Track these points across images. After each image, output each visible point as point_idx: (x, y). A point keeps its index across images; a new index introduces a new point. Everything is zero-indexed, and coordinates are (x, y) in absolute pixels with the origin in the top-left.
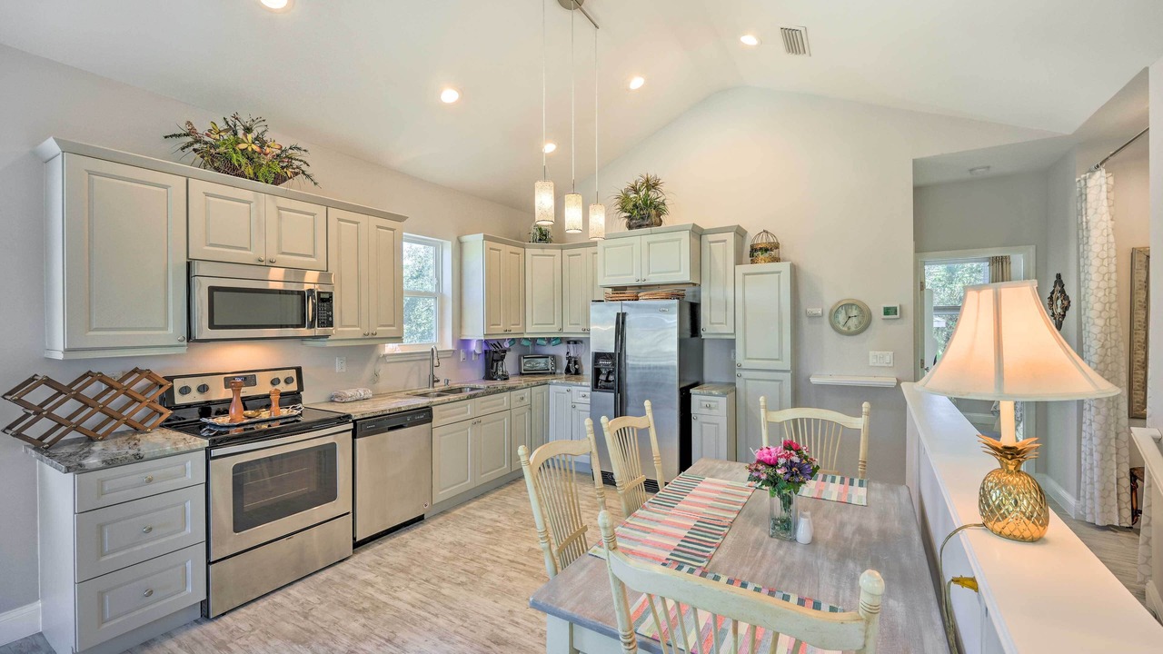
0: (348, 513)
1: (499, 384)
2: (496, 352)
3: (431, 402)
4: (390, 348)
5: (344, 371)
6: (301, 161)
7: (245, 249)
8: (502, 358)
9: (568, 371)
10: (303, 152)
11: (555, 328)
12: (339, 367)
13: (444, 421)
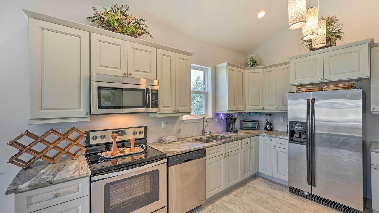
0: (164, 207)
1: (233, 134)
2: (232, 119)
3: (205, 146)
4: (185, 117)
5: (165, 127)
6: (144, 25)
7: (118, 68)
8: (234, 122)
9: (266, 128)
10: (145, 22)
11: (260, 107)
12: (163, 126)
13: (211, 156)
